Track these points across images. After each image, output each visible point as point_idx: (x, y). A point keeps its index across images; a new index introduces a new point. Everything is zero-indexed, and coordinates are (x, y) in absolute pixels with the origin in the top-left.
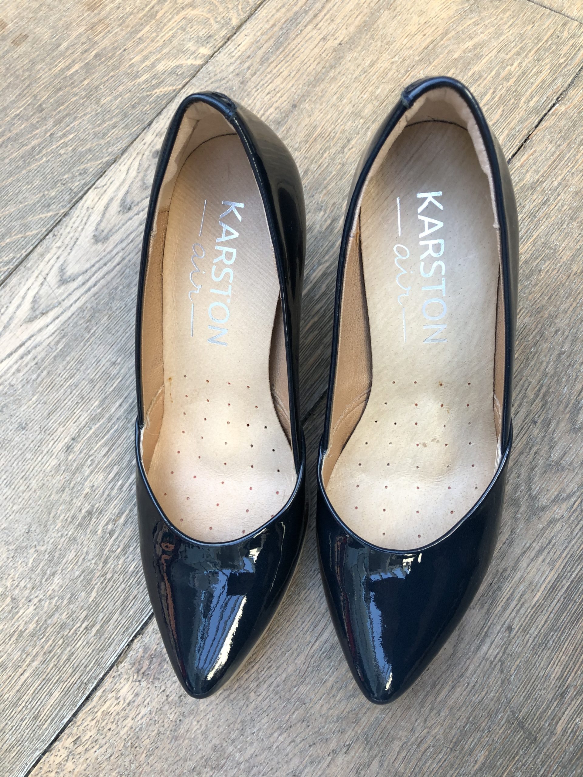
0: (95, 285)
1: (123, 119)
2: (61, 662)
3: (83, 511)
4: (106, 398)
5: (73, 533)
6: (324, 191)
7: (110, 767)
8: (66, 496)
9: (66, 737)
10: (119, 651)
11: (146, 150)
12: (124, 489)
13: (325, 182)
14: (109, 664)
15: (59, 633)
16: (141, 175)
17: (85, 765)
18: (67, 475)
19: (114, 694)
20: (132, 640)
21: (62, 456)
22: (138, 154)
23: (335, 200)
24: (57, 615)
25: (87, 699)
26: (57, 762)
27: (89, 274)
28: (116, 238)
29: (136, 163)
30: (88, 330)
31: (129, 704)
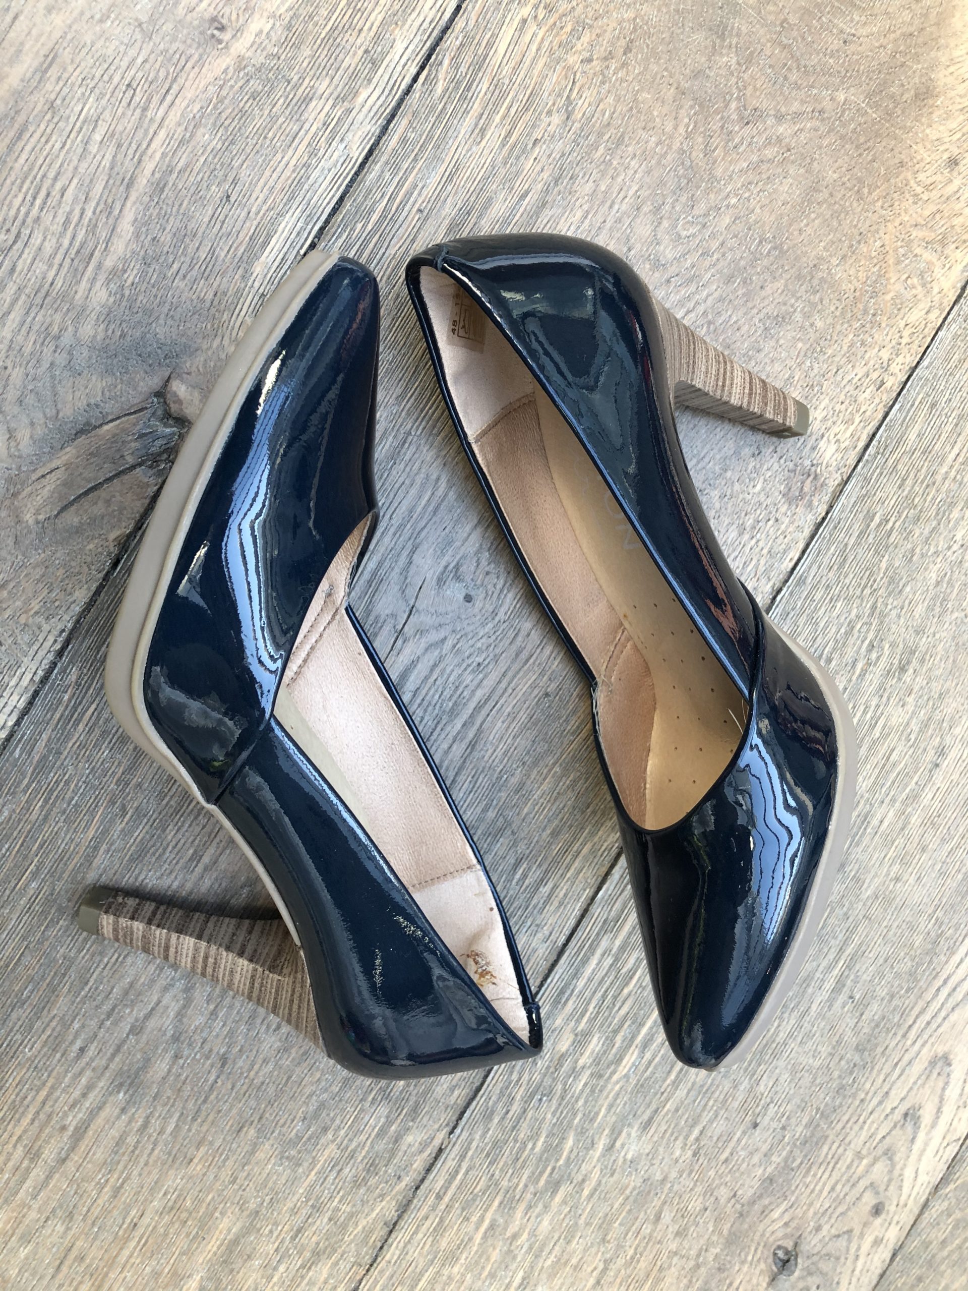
0: (938, 990)
1: (933, 1256)
2: (912, 475)
3: (911, 671)
4: (902, 829)
5: (921, 639)
6: (628, 1192)
7: (837, 359)
8: (936, 687)
9: (895, 388)
10: (843, 498)
11: (895, 1213)
12: (862, 708)
13: (628, 1208)
14: (853, 481)
15: (921, 511)
16: (896, 1172)
17: (867, 357)
18: (938, 716)
19: (843, 446)
20: (827, 513)
21: (948, 740)
22: (906, 1205)
23: (612, 1180)
24: (926, 532)
25: (874, 435)
26: (901, 357)
27: (949, 1005)
28: (918, 1067)
29: (906, 1190)
30: (939, 923)
31: (823, 436)
